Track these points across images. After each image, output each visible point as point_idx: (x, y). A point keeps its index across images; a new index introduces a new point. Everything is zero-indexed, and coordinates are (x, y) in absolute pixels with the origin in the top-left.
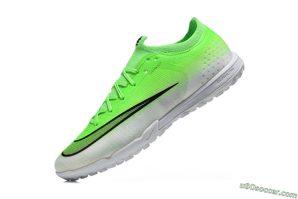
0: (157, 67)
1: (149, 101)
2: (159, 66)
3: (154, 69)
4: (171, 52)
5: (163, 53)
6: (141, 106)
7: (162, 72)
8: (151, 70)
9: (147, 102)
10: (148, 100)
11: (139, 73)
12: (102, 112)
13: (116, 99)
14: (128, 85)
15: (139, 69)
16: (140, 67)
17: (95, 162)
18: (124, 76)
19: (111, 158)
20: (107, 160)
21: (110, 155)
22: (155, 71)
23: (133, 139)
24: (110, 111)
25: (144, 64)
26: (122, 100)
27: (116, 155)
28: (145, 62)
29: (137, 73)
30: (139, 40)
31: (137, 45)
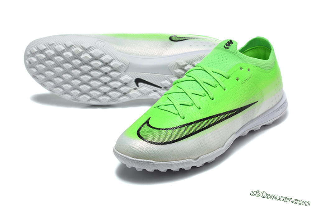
0: (249, 78)
3: (246, 79)
5: (254, 66)
8: (243, 80)
10: (237, 109)
11: (230, 78)
12: (185, 104)
13: (202, 96)
14: (216, 86)
15: (231, 75)
16: (233, 73)
17: (181, 160)
18: (210, 75)
19: (197, 160)
20: (193, 161)
21: (197, 157)
22: (246, 82)
23: (219, 147)
24: (199, 107)
25: (237, 72)
26: (211, 100)
27: (202, 159)
28: (238, 69)
29: (228, 78)
30: (230, 44)
31: (228, 48)
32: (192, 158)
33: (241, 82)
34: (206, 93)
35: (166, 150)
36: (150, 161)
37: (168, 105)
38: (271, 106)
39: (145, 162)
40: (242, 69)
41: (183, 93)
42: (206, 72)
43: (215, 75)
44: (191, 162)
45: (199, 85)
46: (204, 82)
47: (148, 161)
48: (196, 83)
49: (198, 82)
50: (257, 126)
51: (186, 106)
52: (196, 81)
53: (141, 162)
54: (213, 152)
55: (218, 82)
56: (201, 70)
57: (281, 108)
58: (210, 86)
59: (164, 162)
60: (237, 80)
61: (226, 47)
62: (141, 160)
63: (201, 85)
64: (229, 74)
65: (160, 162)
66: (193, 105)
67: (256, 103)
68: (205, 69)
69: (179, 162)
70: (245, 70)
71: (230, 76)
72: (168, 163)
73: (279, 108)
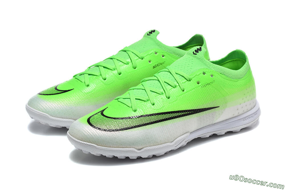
0: (210, 83)
1: (192, 112)
2: (212, 83)
3: (207, 84)
4: (225, 75)
5: (219, 73)
6: (184, 113)
7: (212, 90)
8: (204, 84)
9: (190, 112)
10: (192, 110)
11: (191, 81)
12: (141, 99)
13: (159, 94)
14: (176, 87)
15: (193, 78)
16: (194, 77)
17: (124, 148)
18: (172, 76)
19: (141, 151)
20: (136, 151)
21: (141, 148)
22: (206, 87)
23: (167, 142)
24: (152, 103)
25: (199, 76)
26: (167, 98)
27: (146, 151)
28: (201, 74)
29: (189, 80)
30: (199, 51)
31: (196, 54)
32: (136, 148)
33: (202, 86)
34: (164, 92)
35: (109, 137)
36: (92, 144)
37: (126, 99)
38: (236, 114)
39: (87, 144)
40: (205, 74)
41: (143, 89)
42: (171, 73)
43: (177, 77)
44: (134, 151)
45: (160, 84)
46: (165, 82)
47: (90, 145)
48: (159, 82)
49: (160, 82)
50: (220, 130)
51: (141, 101)
52: (159, 81)
53: (85, 145)
54: (159, 145)
55: (178, 83)
56: (167, 71)
57: (249, 118)
58: (169, 86)
59: (106, 148)
60: (198, 83)
61: (195, 53)
62: (85, 143)
63: (161, 84)
64: (190, 77)
65: (102, 147)
66: (148, 101)
67: (217, 108)
68: (170, 71)
69: (121, 150)
70: (208, 75)
71: (191, 79)
72: (110, 149)
73: (247, 117)
